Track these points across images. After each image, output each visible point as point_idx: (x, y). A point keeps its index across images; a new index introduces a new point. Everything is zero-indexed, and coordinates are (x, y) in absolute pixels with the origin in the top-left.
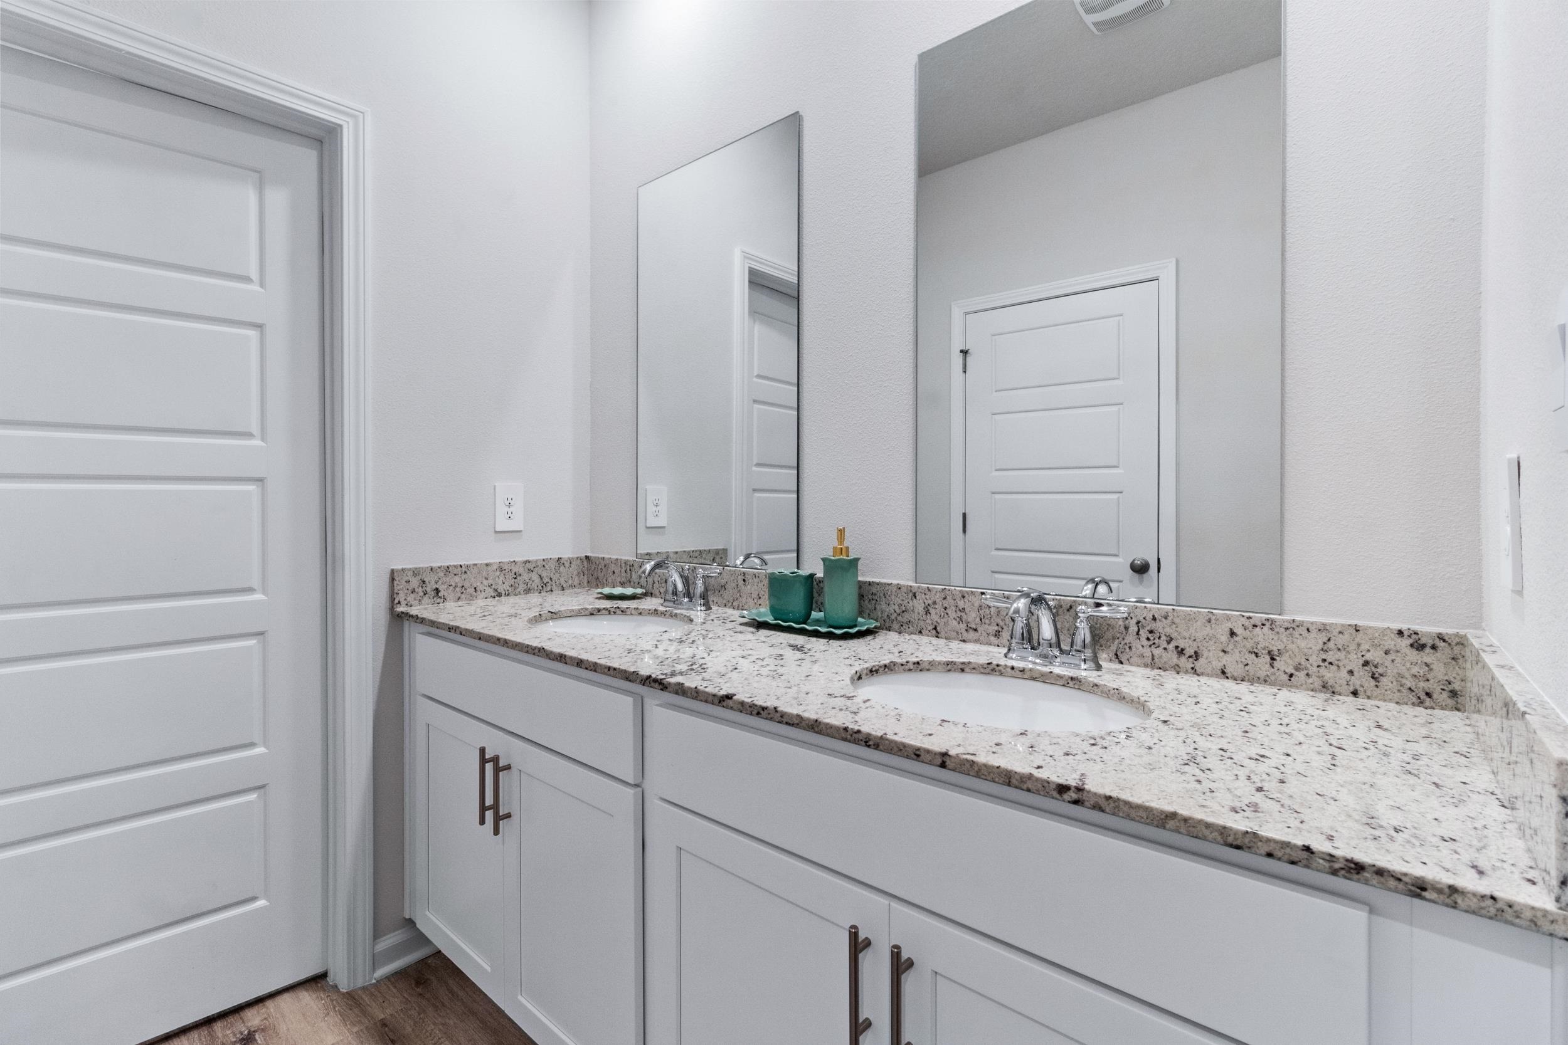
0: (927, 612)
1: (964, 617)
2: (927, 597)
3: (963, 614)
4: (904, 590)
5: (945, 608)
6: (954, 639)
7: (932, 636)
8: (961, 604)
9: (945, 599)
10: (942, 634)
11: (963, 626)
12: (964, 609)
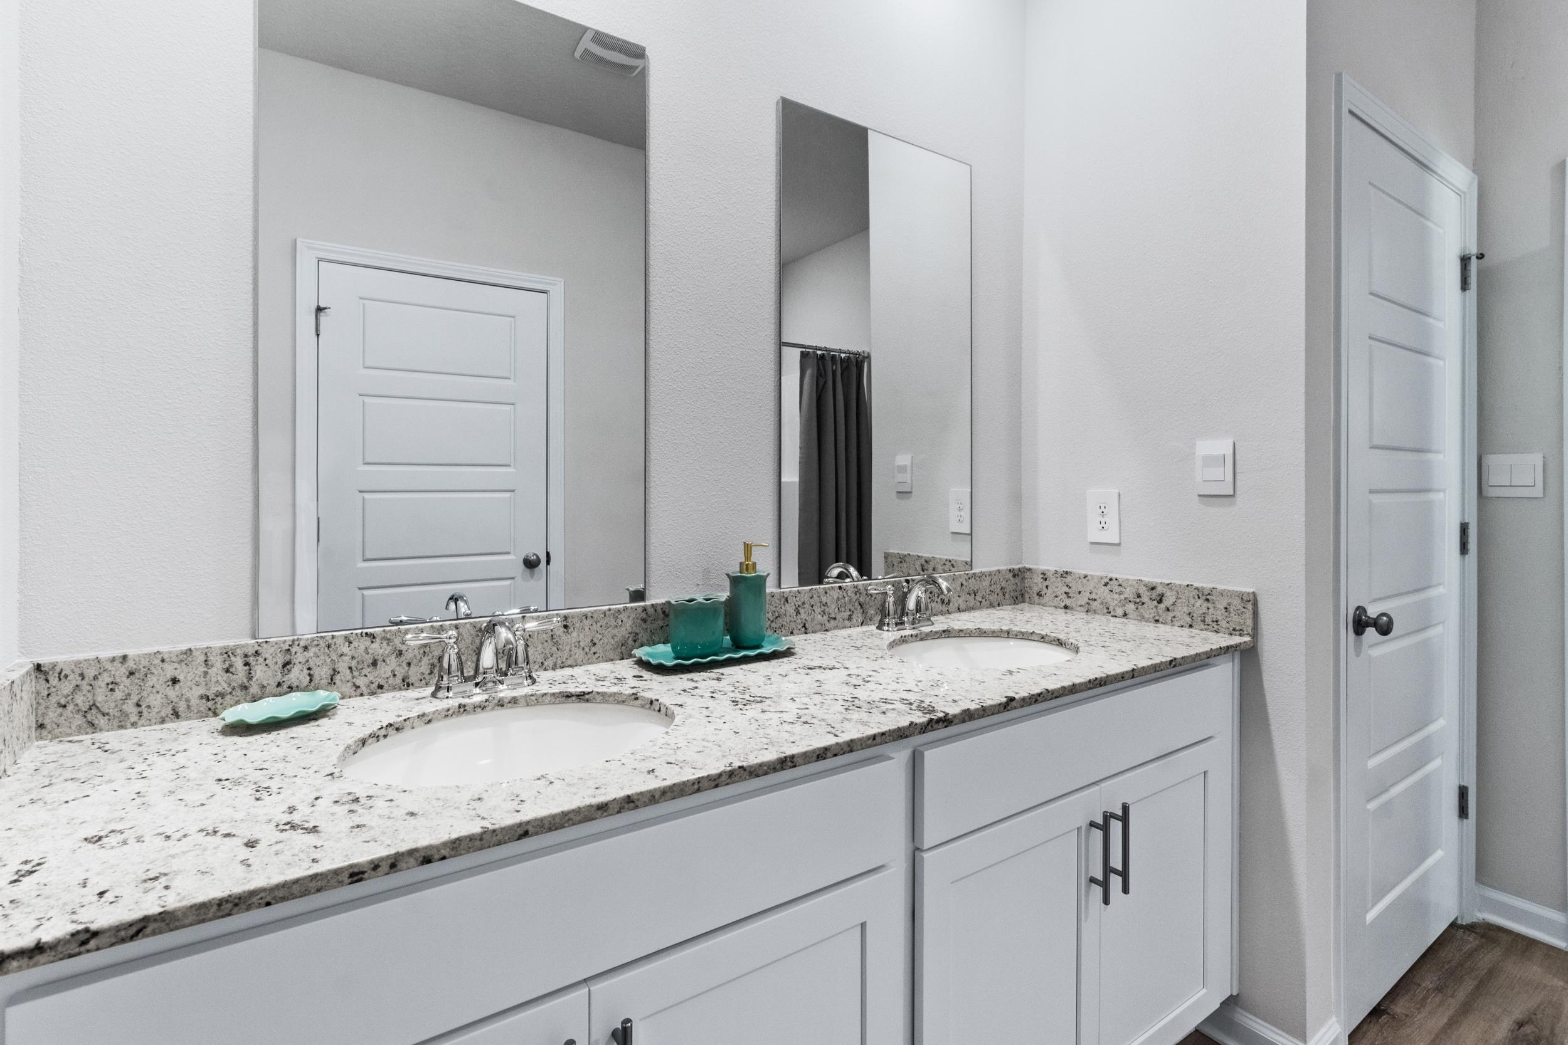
0: (798, 613)
1: (827, 610)
2: (798, 599)
3: (825, 608)
4: (777, 596)
5: (812, 606)
6: (820, 631)
7: (802, 634)
8: (824, 599)
9: (812, 597)
10: (810, 629)
11: (826, 618)
12: (826, 603)
